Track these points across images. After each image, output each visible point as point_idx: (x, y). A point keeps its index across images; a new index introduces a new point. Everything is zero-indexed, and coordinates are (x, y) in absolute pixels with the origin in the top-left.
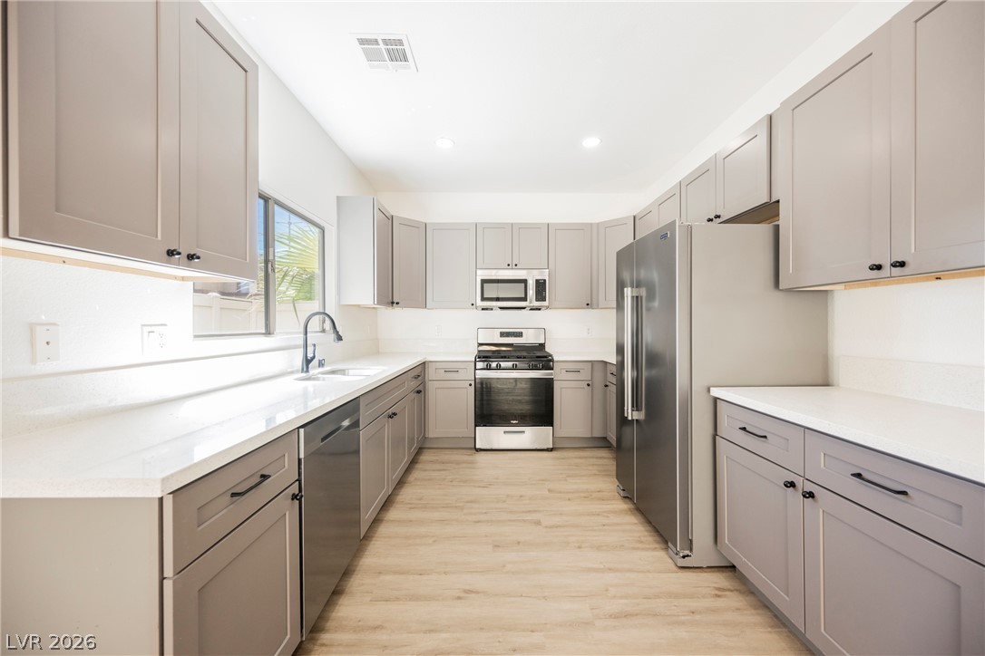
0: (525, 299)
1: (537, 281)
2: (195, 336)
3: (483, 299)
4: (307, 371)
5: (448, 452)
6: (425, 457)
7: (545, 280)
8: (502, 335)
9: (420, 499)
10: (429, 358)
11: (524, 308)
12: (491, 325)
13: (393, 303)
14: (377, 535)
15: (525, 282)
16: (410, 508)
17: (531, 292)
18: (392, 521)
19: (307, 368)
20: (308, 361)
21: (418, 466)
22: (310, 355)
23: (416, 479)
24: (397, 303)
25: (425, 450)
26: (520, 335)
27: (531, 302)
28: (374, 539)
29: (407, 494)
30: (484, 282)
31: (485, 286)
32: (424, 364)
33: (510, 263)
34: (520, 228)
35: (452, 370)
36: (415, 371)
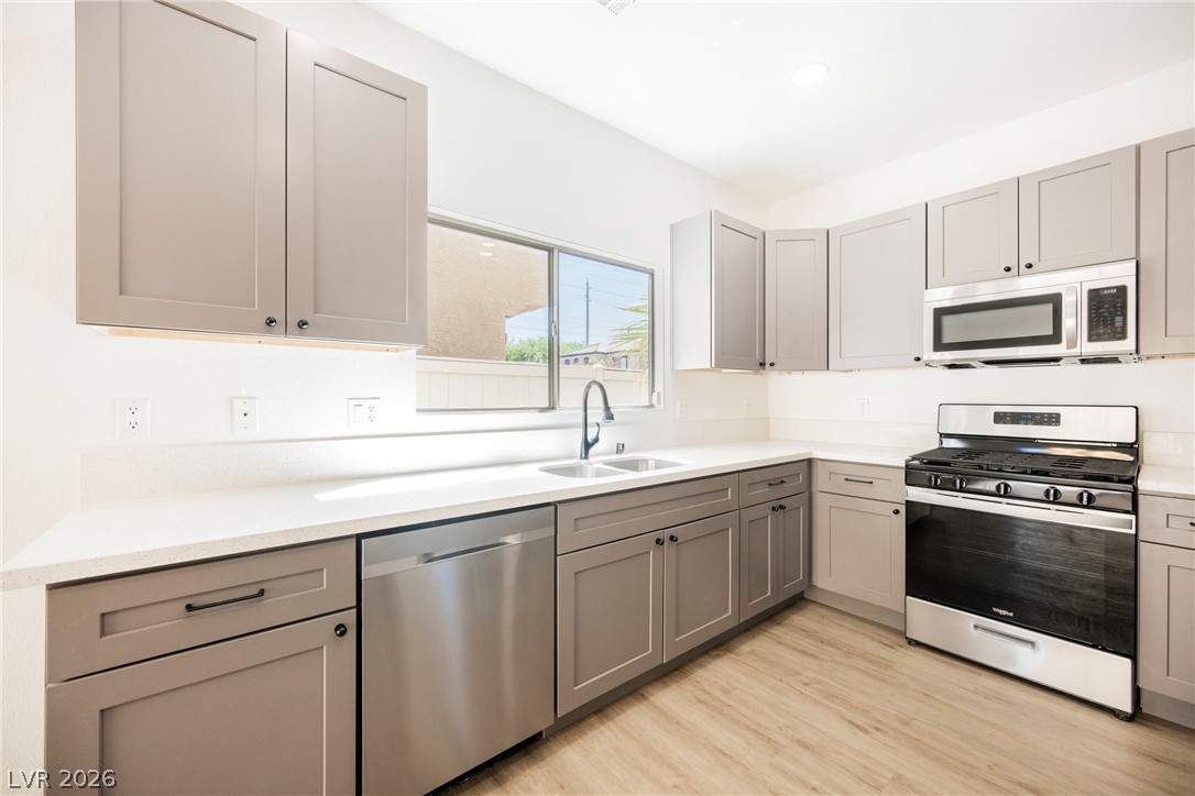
0: (1055, 338)
1: (1095, 292)
2: (418, 411)
3: (939, 345)
4: (586, 458)
5: (849, 623)
6: (802, 619)
7: (1122, 290)
8: (1000, 418)
9: (726, 692)
10: (817, 454)
11: (1056, 360)
13: (762, 364)
14: (617, 719)
15: (1055, 301)
16: (700, 701)
17: (1075, 320)
18: (657, 707)
19: (587, 453)
20: (587, 445)
21: (777, 631)
22: (590, 438)
23: (752, 652)
24: (772, 364)
25: (811, 606)
26: (1053, 419)
27: (1072, 344)
28: (610, 723)
29: (718, 673)
30: (940, 313)
31: (947, 320)
32: (810, 462)
33: (1013, 264)
34: (1042, 180)
35: (859, 477)
36: (770, 475)
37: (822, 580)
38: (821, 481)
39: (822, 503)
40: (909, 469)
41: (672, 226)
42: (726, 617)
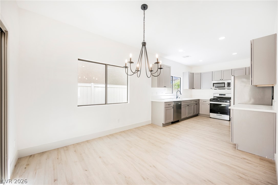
0: (224, 87)
1: (228, 83)
3: (213, 87)
4: (177, 99)
5: (203, 117)
7: (230, 83)
8: (220, 95)
11: (225, 89)
12: (217, 93)
13: (193, 88)
15: (224, 83)
17: (226, 85)
20: (177, 97)
25: (199, 116)
26: (225, 95)
31: (214, 84)
32: (199, 100)
33: (221, 79)
34: (224, 71)
35: (205, 101)
36: (196, 101)
37: (200, 113)
38: (200, 102)
39: (200, 104)
40: (210, 100)
41: (183, 73)
42: (192, 114)
